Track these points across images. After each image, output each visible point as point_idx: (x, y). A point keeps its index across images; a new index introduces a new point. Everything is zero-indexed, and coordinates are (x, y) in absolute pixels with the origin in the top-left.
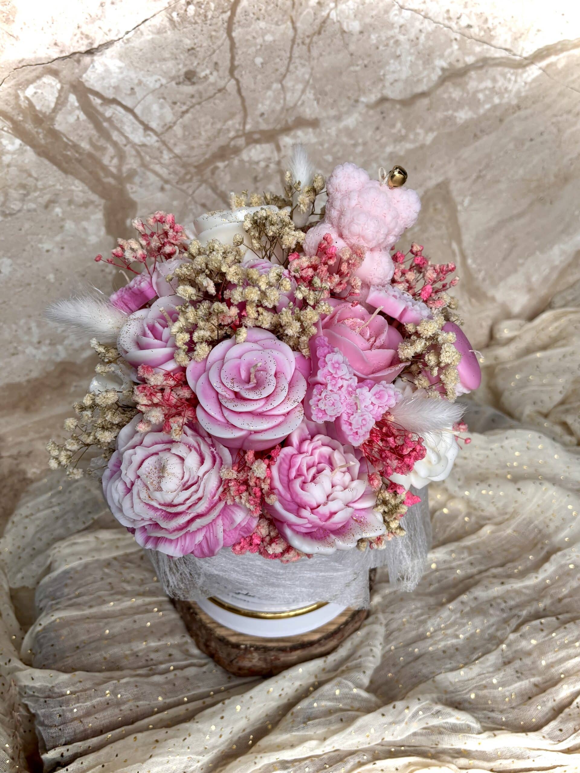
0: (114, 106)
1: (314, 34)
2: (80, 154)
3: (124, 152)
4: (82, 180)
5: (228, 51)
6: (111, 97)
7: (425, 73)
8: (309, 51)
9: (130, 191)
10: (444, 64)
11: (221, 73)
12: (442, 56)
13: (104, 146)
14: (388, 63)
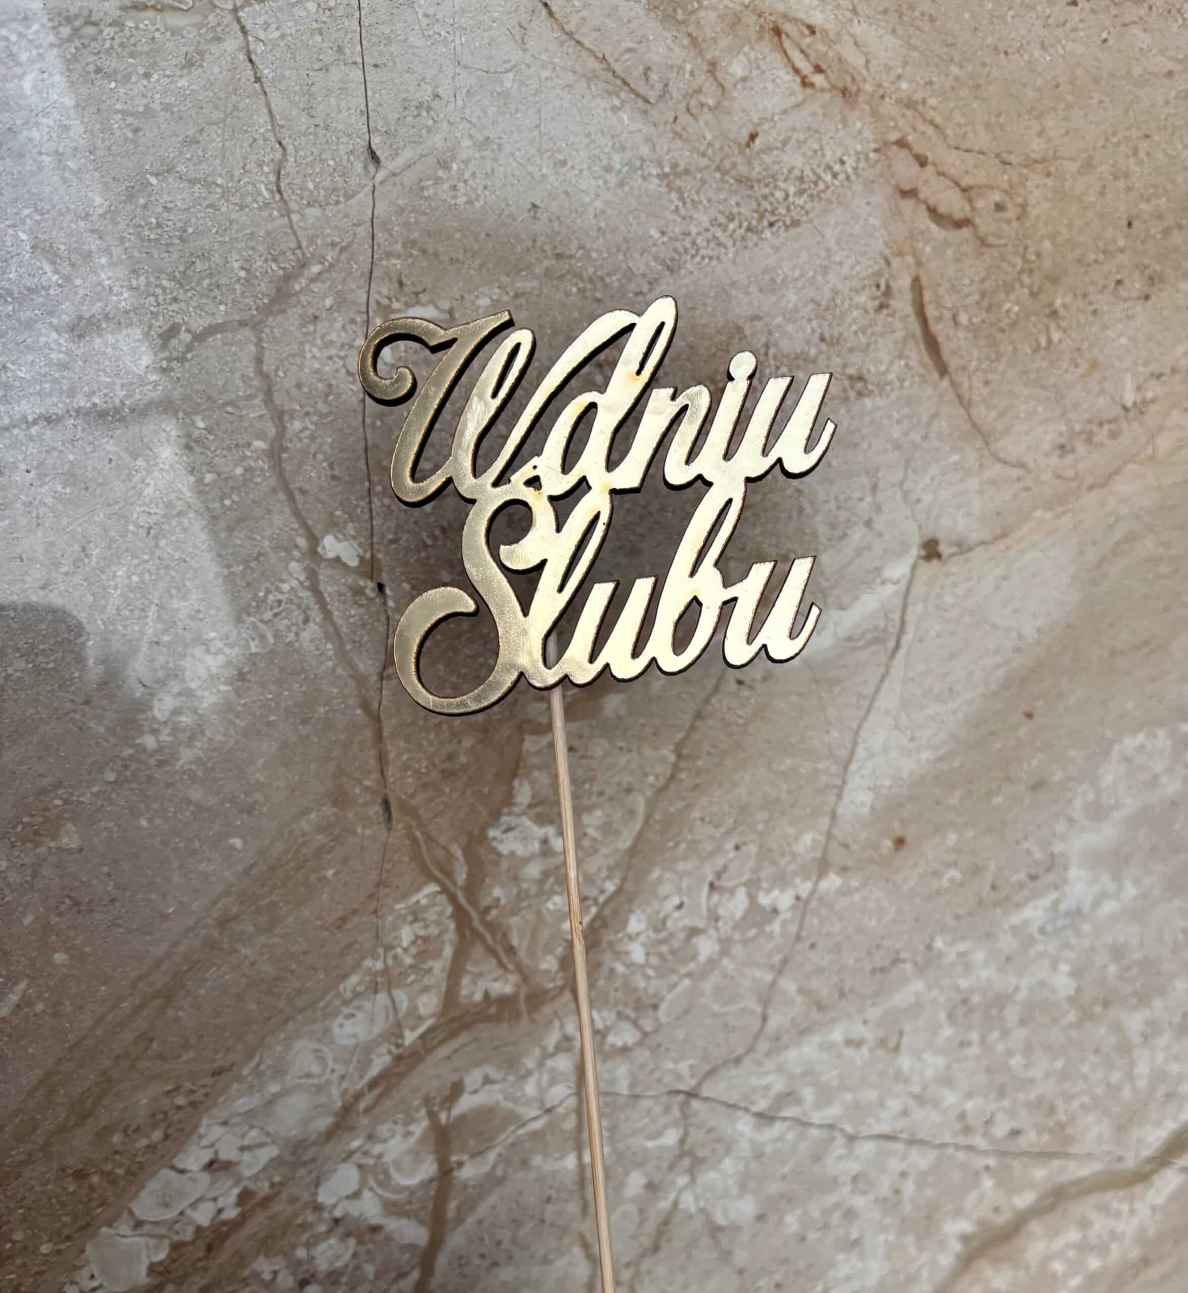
7: (925, 1257)
10: (966, 1226)
12: (958, 1212)
14: (832, 1264)
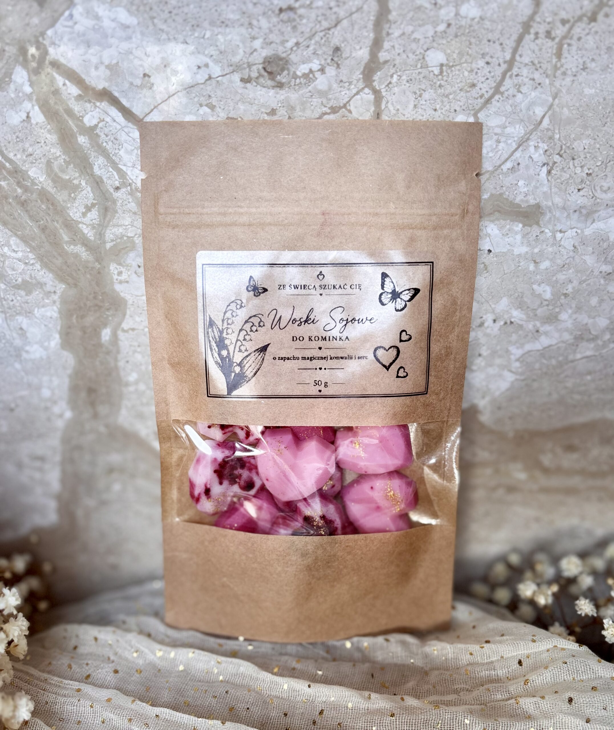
0: (104, 105)
1: (580, 19)
2: (26, 189)
3: (114, 202)
4: (24, 239)
5: (370, 25)
6: (100, 85)
8: (559, 55)
9: (115, 277)
11: (344, 71)
13: (76, 182)
